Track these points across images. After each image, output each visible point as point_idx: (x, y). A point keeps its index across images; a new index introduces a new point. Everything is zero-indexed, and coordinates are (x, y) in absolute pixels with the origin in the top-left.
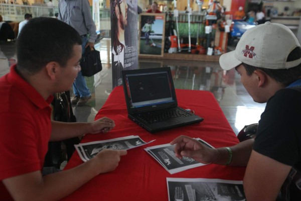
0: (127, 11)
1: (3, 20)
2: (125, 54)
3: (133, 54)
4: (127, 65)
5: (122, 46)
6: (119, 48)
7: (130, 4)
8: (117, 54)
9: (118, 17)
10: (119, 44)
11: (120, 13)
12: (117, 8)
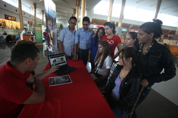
0: (53, 34)
1: (8, 34)
2: (53, 48)
3: (56, 48)
4: (53, 52)
5: (52, 45)
6: (50, 46)
7: (54, 32)
8: (50, 48)
9: (50, 36)
10: (50, 45)
11: (51, 35)
12: (49, 33)
